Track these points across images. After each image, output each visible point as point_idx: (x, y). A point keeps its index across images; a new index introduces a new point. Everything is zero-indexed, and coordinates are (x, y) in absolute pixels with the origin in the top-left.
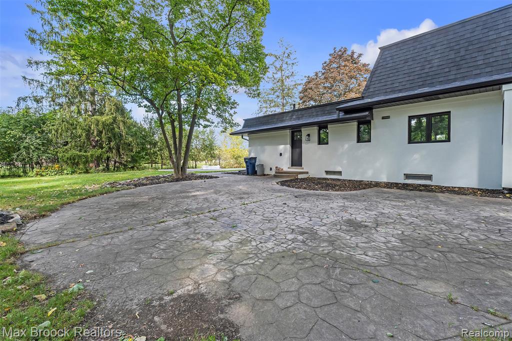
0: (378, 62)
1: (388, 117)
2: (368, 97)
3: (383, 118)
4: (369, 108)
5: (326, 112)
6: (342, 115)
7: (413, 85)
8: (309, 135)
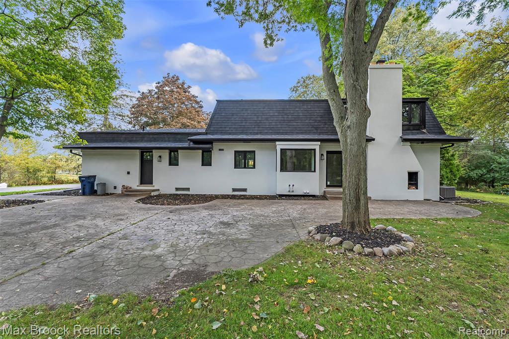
0: (215, 110)
1: (223, 150)
2: (210, 134)
3: (220, 150)
4: (210, 142)
5: (177, 139)
6: (192, 145)
7: (237, 131)
8: (160, 157)
